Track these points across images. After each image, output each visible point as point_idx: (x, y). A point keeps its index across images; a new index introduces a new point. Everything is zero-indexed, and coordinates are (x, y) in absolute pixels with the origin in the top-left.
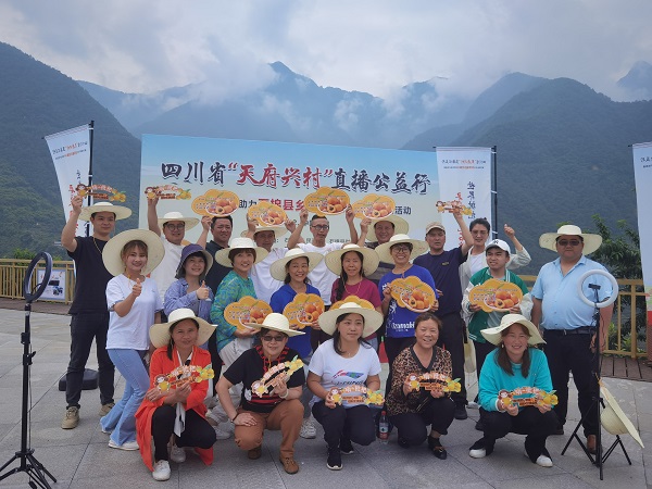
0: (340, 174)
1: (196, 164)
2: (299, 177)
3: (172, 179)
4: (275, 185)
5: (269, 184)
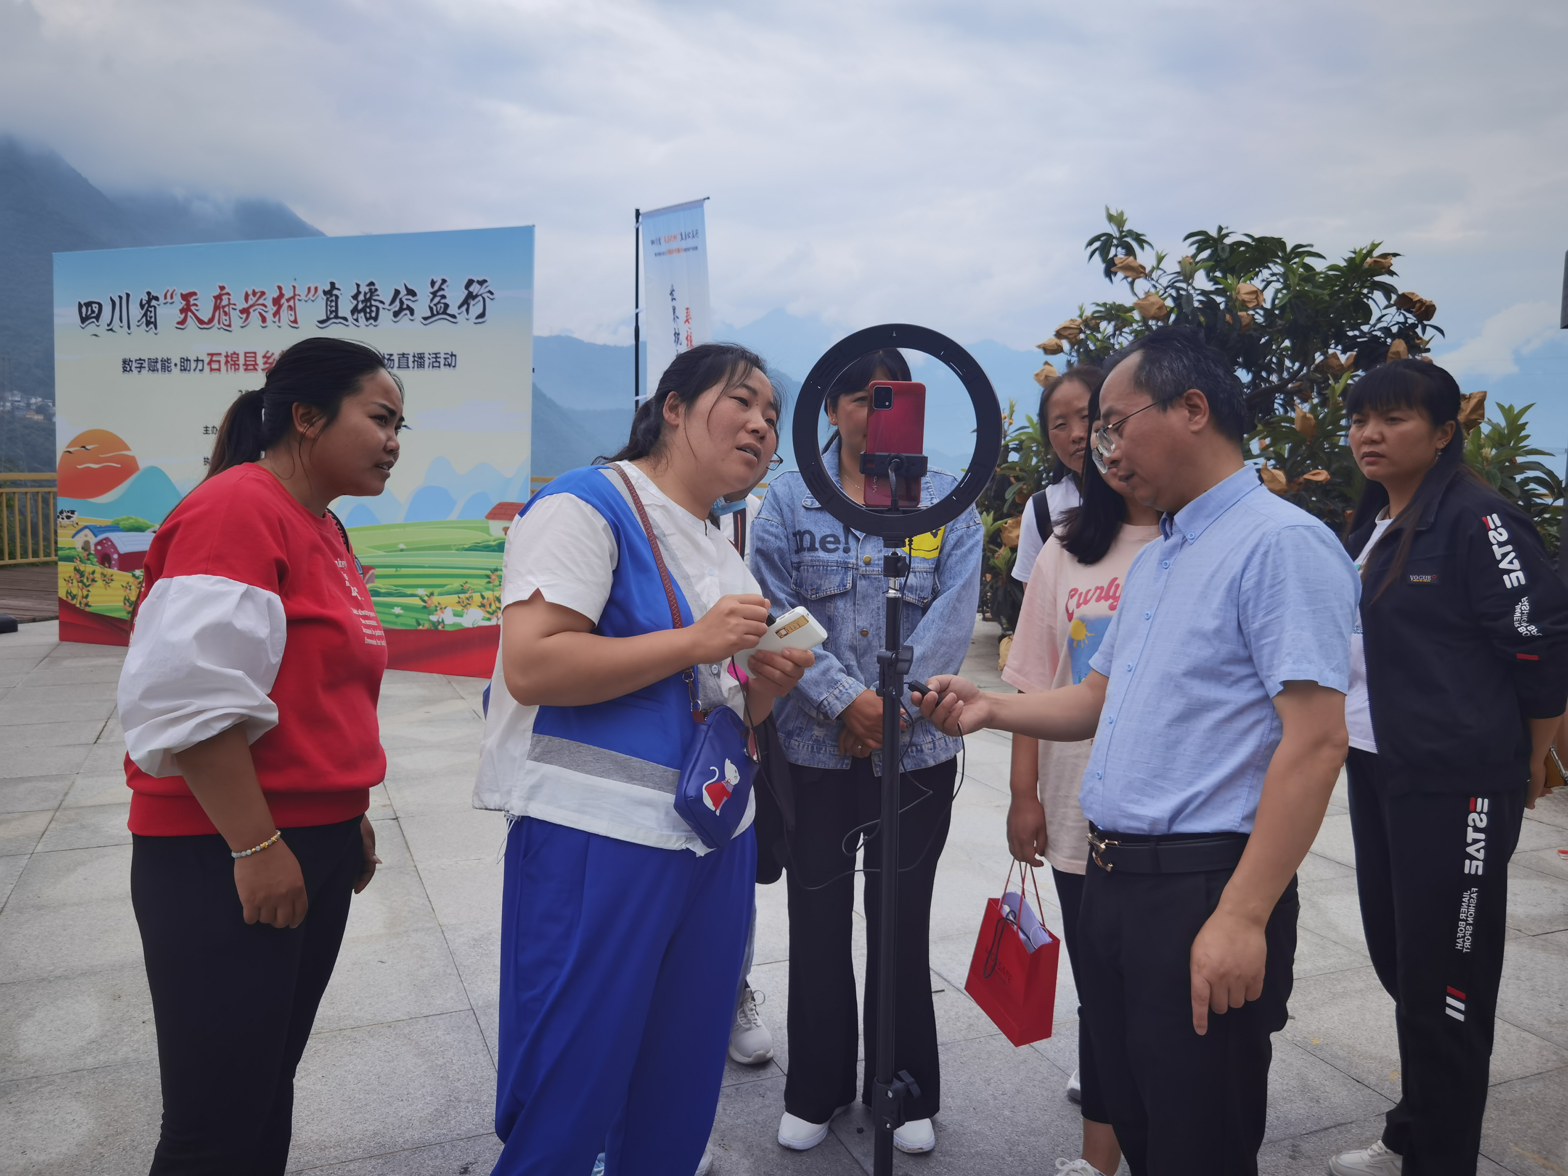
0: (331, 293)
1: (120, 297)
2: (265, 306)
3: (92, 328)
4: (229, 326)
5: (222, 325)
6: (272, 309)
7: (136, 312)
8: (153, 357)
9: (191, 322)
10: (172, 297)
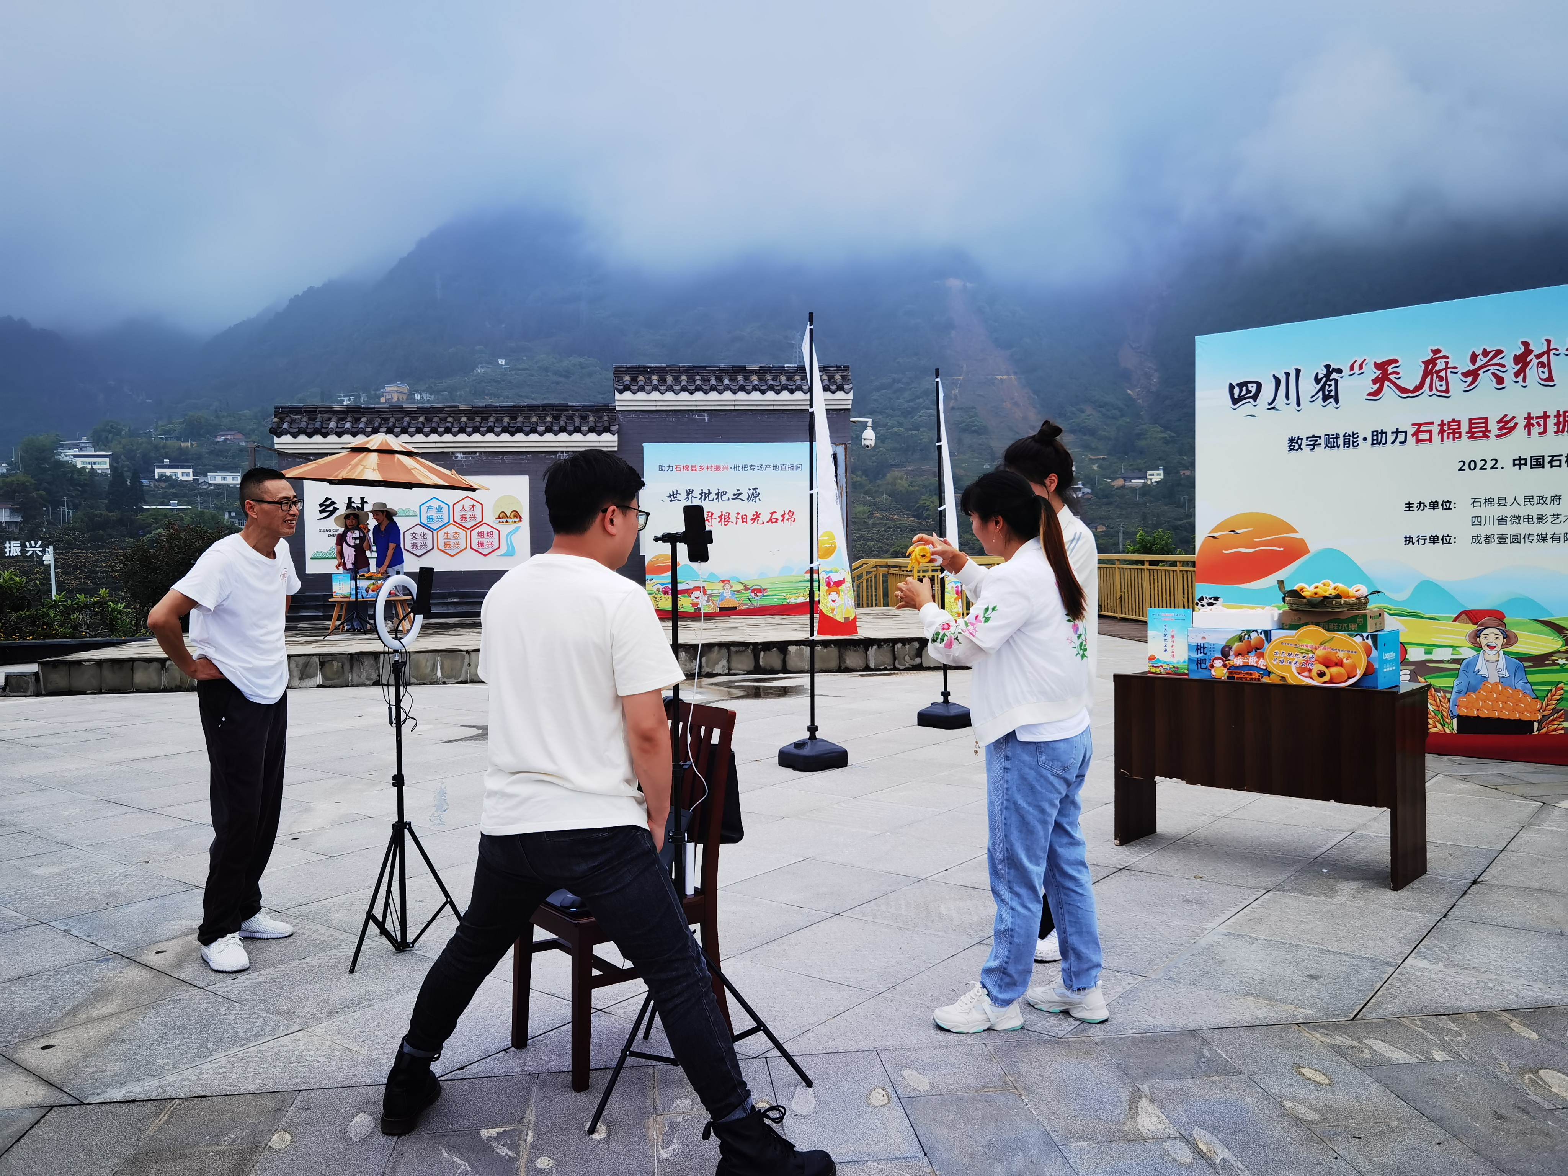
1: (1287, 374)
2: (1503, 366)
3: (1247, 407)
4: (1447, 391)
5: (1434, 391)
6: (1512, 367)
7: (1308, 387)
8: (1332, 432)
9: (1388, 390)
10: (1361, 367)
